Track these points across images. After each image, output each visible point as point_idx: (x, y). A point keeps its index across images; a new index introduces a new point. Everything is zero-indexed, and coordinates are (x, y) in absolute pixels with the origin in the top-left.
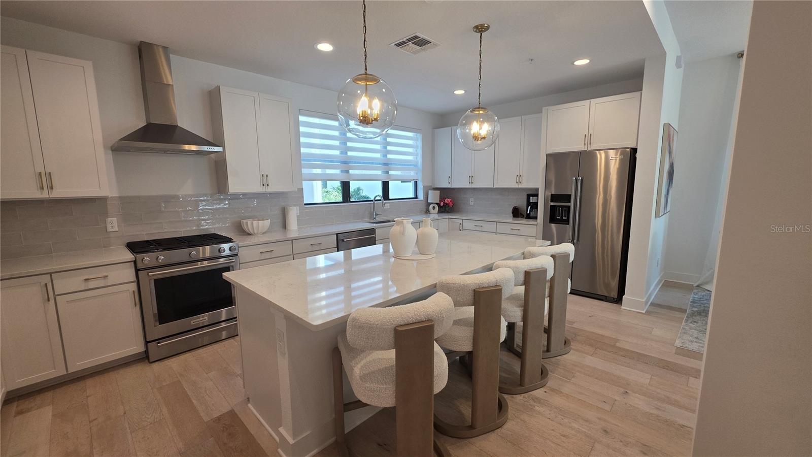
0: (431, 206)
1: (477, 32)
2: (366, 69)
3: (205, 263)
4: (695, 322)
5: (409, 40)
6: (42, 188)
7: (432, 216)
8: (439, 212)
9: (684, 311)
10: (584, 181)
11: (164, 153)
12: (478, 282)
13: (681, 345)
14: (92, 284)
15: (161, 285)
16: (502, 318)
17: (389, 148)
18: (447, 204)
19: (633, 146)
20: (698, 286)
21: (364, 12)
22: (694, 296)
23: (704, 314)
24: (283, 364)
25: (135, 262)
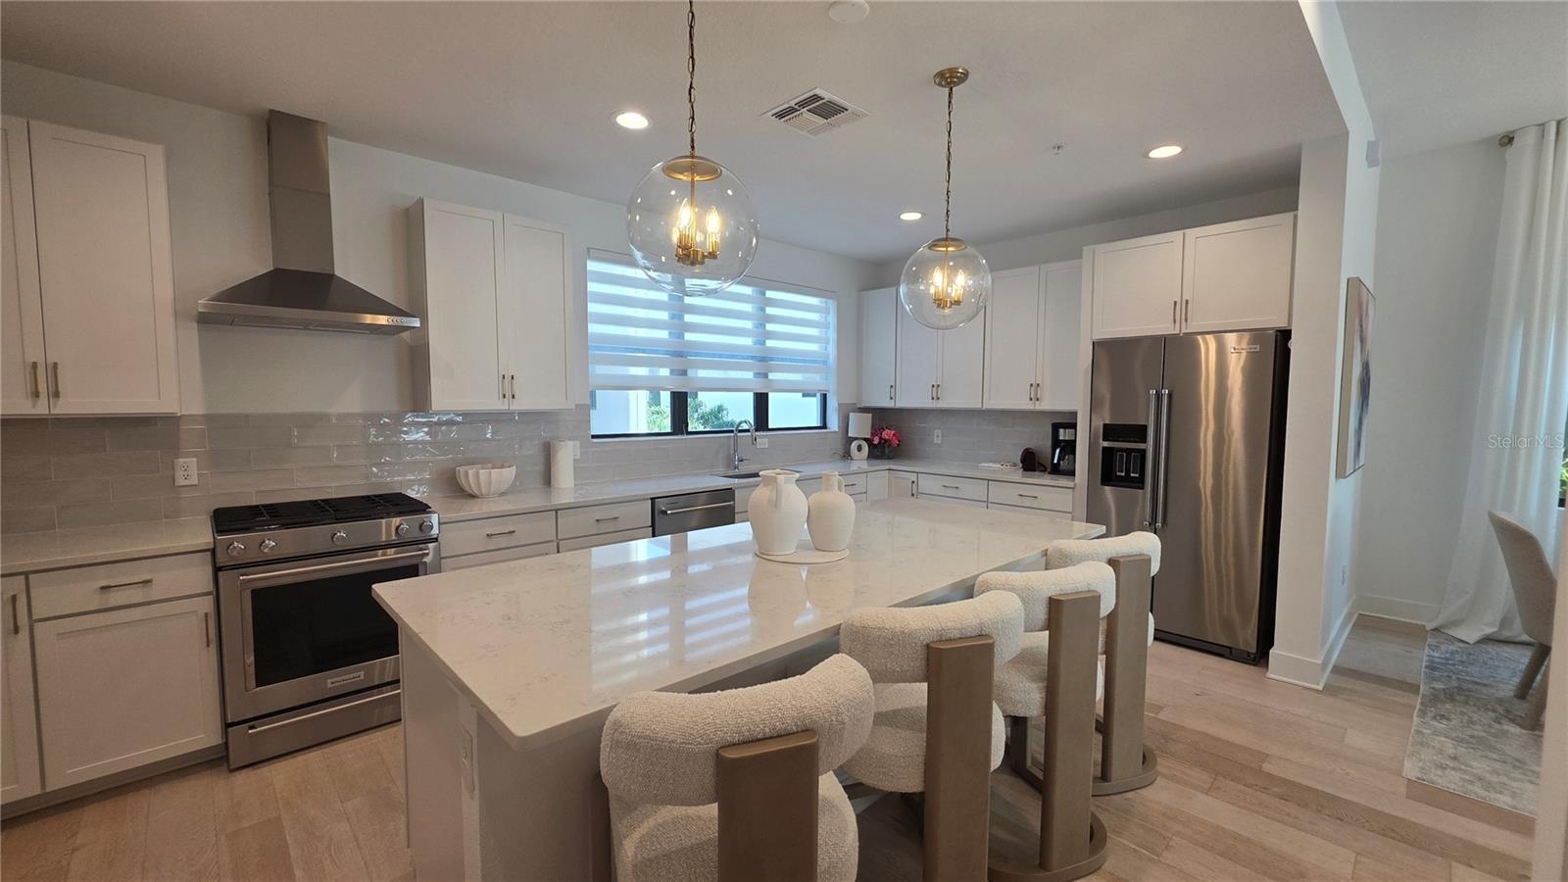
0: (854, 445)
1: (943, 86)
2: (693, 147)
3: (391, 553)
4: (1443, 717)
5: (802, 104)
6: (36, 394)
7: (854, 466)
8: (872, 456)
9: (1414, 689)
10: (1174, 396)
11: (305, 329)
12: (936, 626)
13: (1419, 775)
14: (116, 598)
15: (264, 600)
16: (995, 707)
17: (770, 327)
18: (886, 441)
19: (1282, 324)
20: (1436, 630)
21: (691, 27)
22: (1432, 653)
23: (1462, 698)
24: (471, 809)
25: (213, 551)
